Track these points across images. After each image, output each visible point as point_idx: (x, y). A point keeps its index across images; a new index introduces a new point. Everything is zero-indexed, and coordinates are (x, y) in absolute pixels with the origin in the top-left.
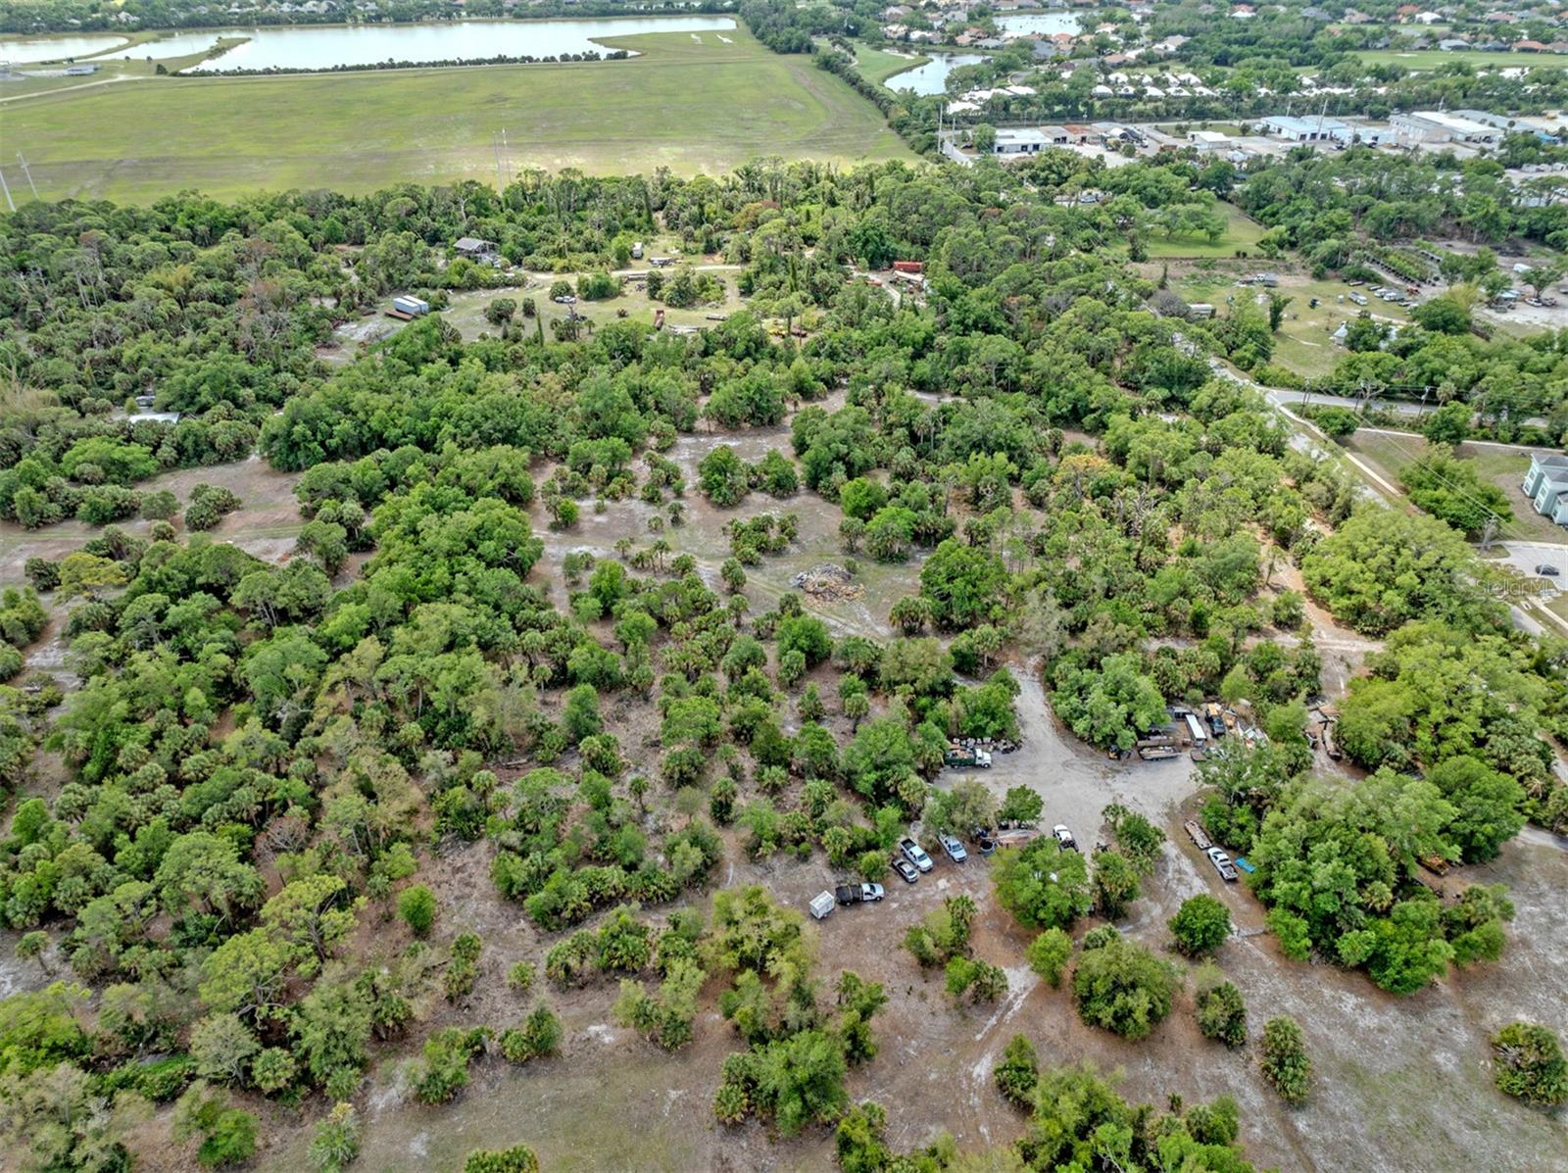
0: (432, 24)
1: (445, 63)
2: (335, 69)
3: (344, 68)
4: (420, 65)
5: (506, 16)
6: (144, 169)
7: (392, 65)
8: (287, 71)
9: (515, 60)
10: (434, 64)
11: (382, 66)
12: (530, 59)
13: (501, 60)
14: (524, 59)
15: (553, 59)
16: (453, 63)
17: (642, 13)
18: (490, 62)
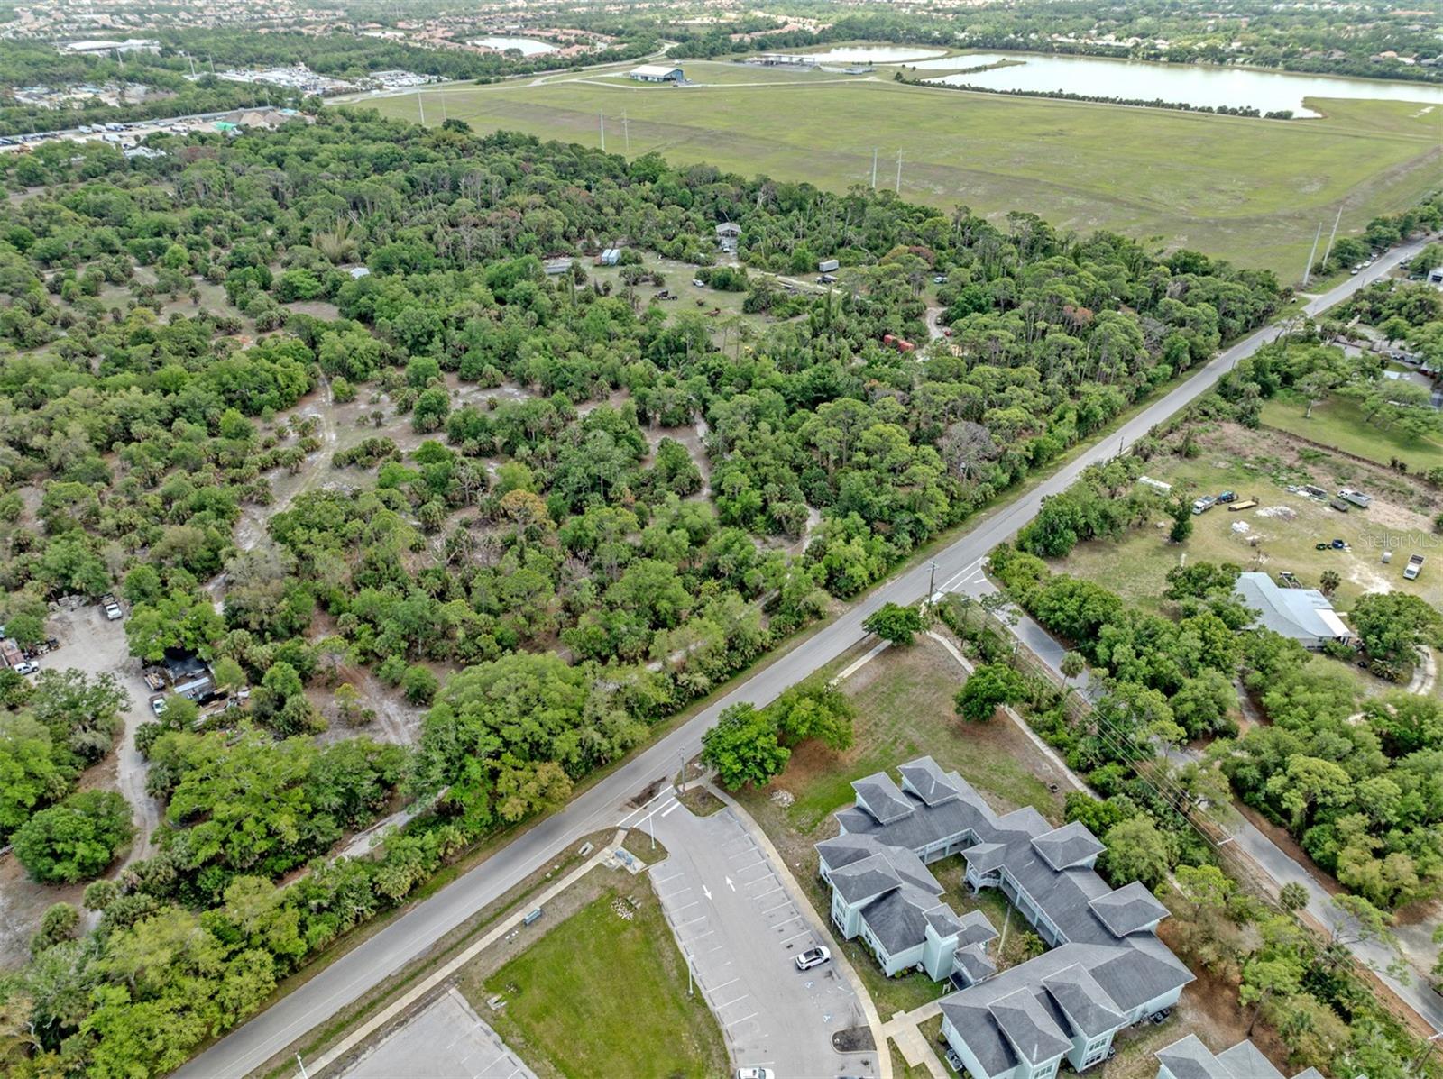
2: (1013, 92)
3: (1020, 93)
4: (1084, 98)
7: (1059, 95)
10: (1097, 100)
11: (1052, 95)
13: (1158, 104)
16: (1113, 101)
18: (1149, 104)
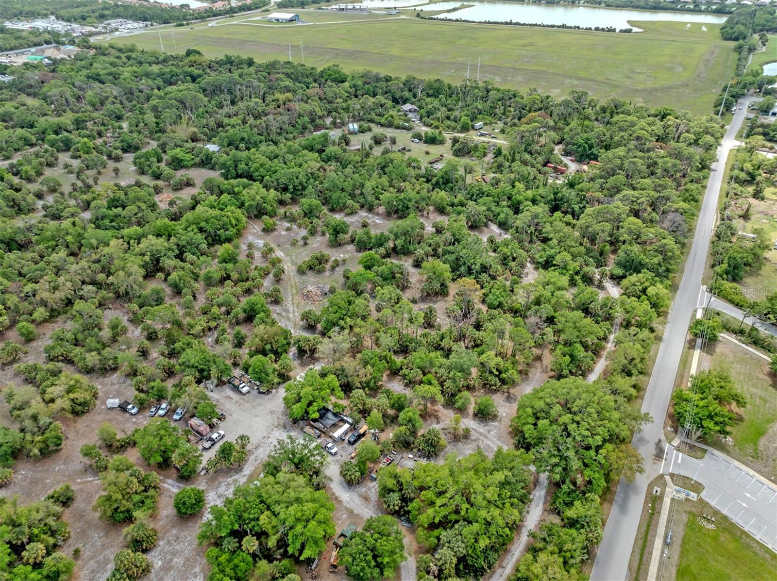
0: (565, 6)
1: (536, 25)
3: (489, 23)
4: (524, 24)
5: (603, 5)
6: (353, 55)
7: (511, 23)
8: (464, 21)
9: (570, 27)
10: (531, 25)
11: (506, 23)
12: (578, 28)
13: (564, 26)
14: (575, 27)
15: (590, 29)
16: (540, 26)
17: (677, 10)
18: (558, 27)
